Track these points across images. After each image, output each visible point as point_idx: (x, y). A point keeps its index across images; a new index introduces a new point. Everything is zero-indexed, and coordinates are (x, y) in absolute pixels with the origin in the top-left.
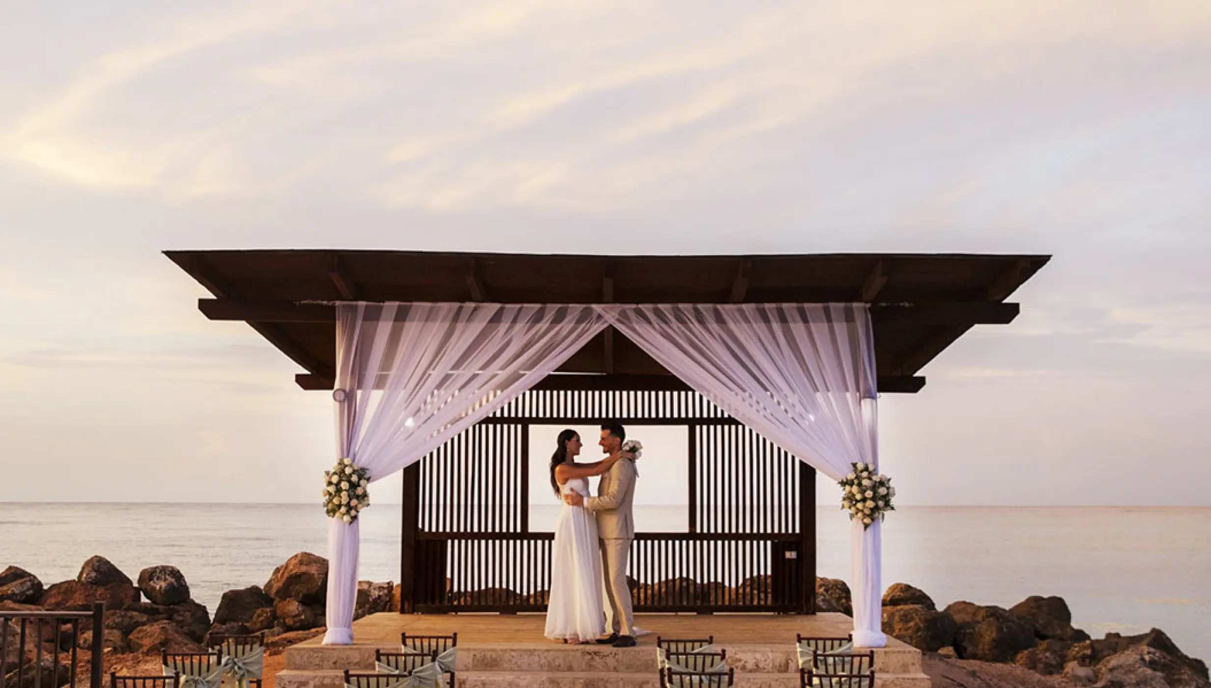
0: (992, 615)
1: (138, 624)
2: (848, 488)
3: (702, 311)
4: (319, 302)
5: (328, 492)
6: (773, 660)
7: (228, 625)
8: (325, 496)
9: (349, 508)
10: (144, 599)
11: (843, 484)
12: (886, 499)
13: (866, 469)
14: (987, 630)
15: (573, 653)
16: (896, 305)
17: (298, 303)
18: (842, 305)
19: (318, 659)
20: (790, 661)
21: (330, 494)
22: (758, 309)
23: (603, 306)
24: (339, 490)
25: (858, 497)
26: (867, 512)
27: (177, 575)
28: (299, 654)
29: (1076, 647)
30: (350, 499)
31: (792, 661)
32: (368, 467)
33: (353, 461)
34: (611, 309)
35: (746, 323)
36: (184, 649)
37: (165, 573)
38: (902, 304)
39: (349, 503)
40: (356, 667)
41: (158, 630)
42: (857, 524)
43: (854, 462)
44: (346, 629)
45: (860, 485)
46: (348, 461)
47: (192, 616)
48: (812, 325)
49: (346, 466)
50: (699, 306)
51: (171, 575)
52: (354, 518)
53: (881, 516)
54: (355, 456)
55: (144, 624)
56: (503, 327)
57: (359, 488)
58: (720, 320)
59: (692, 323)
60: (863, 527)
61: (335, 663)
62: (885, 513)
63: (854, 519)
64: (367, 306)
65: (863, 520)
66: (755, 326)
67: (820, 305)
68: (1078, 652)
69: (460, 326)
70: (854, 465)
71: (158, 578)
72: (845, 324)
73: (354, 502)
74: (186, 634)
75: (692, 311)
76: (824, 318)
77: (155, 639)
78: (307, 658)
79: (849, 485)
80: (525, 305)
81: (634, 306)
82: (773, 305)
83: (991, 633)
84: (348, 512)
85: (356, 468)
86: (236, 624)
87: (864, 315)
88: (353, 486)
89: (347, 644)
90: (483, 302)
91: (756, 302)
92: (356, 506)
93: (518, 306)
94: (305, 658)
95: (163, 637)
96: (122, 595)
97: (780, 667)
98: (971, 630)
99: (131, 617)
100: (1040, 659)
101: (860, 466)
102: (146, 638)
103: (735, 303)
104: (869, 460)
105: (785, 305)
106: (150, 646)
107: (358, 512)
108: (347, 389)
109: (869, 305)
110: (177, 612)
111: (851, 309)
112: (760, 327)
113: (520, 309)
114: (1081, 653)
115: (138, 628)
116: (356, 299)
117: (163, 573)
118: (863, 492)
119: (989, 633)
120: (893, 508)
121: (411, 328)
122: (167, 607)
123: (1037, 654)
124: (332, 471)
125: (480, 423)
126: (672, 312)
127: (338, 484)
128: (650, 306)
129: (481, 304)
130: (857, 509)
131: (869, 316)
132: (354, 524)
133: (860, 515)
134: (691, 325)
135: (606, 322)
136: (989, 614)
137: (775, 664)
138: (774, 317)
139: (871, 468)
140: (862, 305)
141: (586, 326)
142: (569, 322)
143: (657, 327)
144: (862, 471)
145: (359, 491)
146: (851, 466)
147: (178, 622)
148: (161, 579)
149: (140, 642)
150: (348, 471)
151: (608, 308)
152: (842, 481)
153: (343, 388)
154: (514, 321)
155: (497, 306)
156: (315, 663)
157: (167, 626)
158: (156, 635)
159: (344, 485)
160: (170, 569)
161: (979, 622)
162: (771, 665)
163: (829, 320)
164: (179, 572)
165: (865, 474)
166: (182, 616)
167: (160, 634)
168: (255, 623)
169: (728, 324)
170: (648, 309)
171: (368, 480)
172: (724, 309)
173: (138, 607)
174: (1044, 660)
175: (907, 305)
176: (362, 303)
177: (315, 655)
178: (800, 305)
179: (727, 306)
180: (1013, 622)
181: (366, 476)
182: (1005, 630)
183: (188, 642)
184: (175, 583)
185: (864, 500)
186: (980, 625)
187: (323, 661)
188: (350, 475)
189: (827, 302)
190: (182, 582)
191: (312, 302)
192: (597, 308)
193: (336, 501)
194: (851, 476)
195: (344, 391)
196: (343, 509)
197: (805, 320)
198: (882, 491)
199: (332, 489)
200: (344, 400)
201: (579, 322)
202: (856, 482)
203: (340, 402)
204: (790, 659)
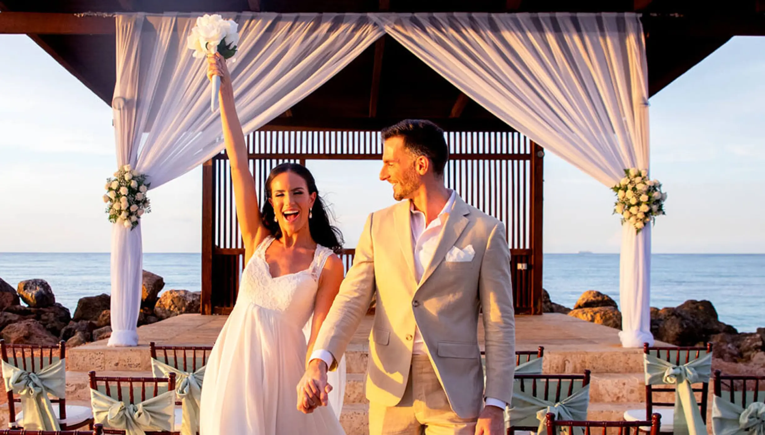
0: (673, 314)
1: (10, 322)
2: (621, 193)
3: (477, 19)
4: (101, 14)
5: (109, 197)
6: (550, 361)
7: (79, 323)
8: (106, 202)
9: (130, 214)
10: (22, 303)
11: (616, 189)
12: (658, 202)
13: (639, 174)
14: (671, 326)
15: (352, 355)
16: (667, 15)
17: (78, 16)
18: (614, 15)
19: (100, 361)
20: (567, 362)
21: (111, 200)
22: (532, 18)
23: (378, 14)
24: (118, 196)
25: (633, 201)
26: (640, 216)
27: (45, 285)
28: (81, 356)
29: (748, 339)
30: (130, 205)
31: (569, 362)
32: (149, 174)
33: (134, 168)
34: (388, 18)
35: (520, 32)
36: (43, 341)
37: (36, 284)
38: (672, 15)
39: (128, 208)
40: (137, 369)
41: (23, 327)
42: (629, 229)
43: (627, 168)
44: (130, 331)
45: (634, 189)
46: (128, 167)
47: (55, 316)
48: (585, 34)
49: (125, 173)
50: (474, 15)
51: (41, 286)
52: (136, 224)
53: (652, 221)
54: (136, 161)
55: (15, 322)
56: (280, 35)
57: (138, 194)
58: (494, 28)
59: (467, 30)
60: (635, 230)
61: (117, 364)
62: (655, 217)
63: (626, 224)
64: (145, 16)
65: (635, 224)
66: (530, 35)
67: (593, 15)
68: (751, 344)
70: (627, 172)
71: (30, 288)
72: (617, 33)
73: (134, 208)
74: (48, 330)
75: (468, 20)
76: (597, 28)
77: (20, 333)
78: (90, 359)
79: (622, 190)
80: (301, 14)
81: (410, 15)
82: (547, 15)
83: (675, 328)
84: (129, 217)
85: (136, 175)
86: (86, 322)
87: (636, 24)
88: (132, 192)
89: (130, 346)
91: (530, 11)
92: (136, 211)
93: (295, 15)
94: (87, 359)
95: (27, 332)
96: (4, 300)
97: (557, 367)
98: (656, 327)
99: (6, 317)
100: (725, 350)
101: (633, 172)
102: (14, 332)
103: (509, 12)
104: (641, 166)
105: (558, 15)
106: (16, 338)
107: (139, 217)
108: (127, 96)
109: (640, 15)
110: (44, 312)
111: (623, 18)
112: (533, 37)
113: (298, 17)
114: (754, 345)
115: (9, 325)
116: (136, 10)
117: (35, 284)
118: (638, 196)
119: (672, 328)
120: (664, 213)
122: (36, 309)
123: (721, 346)
124: (114, 178)
125: (260, 130)
126: (447, 21)
127: (117, 190)
128: (426, 15)
129: (259, 14)
130: (631, 213)
131: (641, 25)
132: (136, 229)
133: (632, 219)
134: (466, 33)
135: (381, 30)
136: (670, 314)
137: (552, 365)
138: (548, 26)
139: (643, 174)
140: (633, 15)
141: (362, 33)
142: (345, 31)
143: (431, 33)
144: (635, 177)
145: (139, 197)
146: (623, 173)
147: (44, 320)
148: (33, 289)
149: (9, 336)
150: (127, 177)
151: (385, 17)
152: (616, 187)
153: (123, 96)
154: (291, 30)
155: (274, 15)
156: (98, 366)
157: (32, 324)
158: (21, 331)
159: (124, 191)
160: (40, 281)
161: (661, 320)
162: (548, 367)
164: (46, 283)
165: (638, 179)
166: (47, 315)
167: (24, 329)
168: (101, 322)
169: (502, 33)
170: (422, 17)
171: (148, 186)
172: (499, 19)
173: (14, 309)
174: (727, 350)
175: (677, 15)
176: (141, 14)
177: (97, 357)
178: (573, 14)
179: (502, 15)
181: (147, 182)
182: (685, 326)
183: (47, 335)
184: (43, 292)
185: (639, 204)
186: (662, 322)
187: (105, 362)
188: (130, 181)
189: (600, 11)
190: (49, 290)
191: (92, 14)
192: (372, 16)
193: (116, 207)
194: (624, 181)
195: (124, 99)
196: (124, 215)
198: (656, 195)
199: (112, 195)
200: (124, 108)
201: (355, 30)
202: (630, 186)
203: (120, 109)
204: (567, 360)
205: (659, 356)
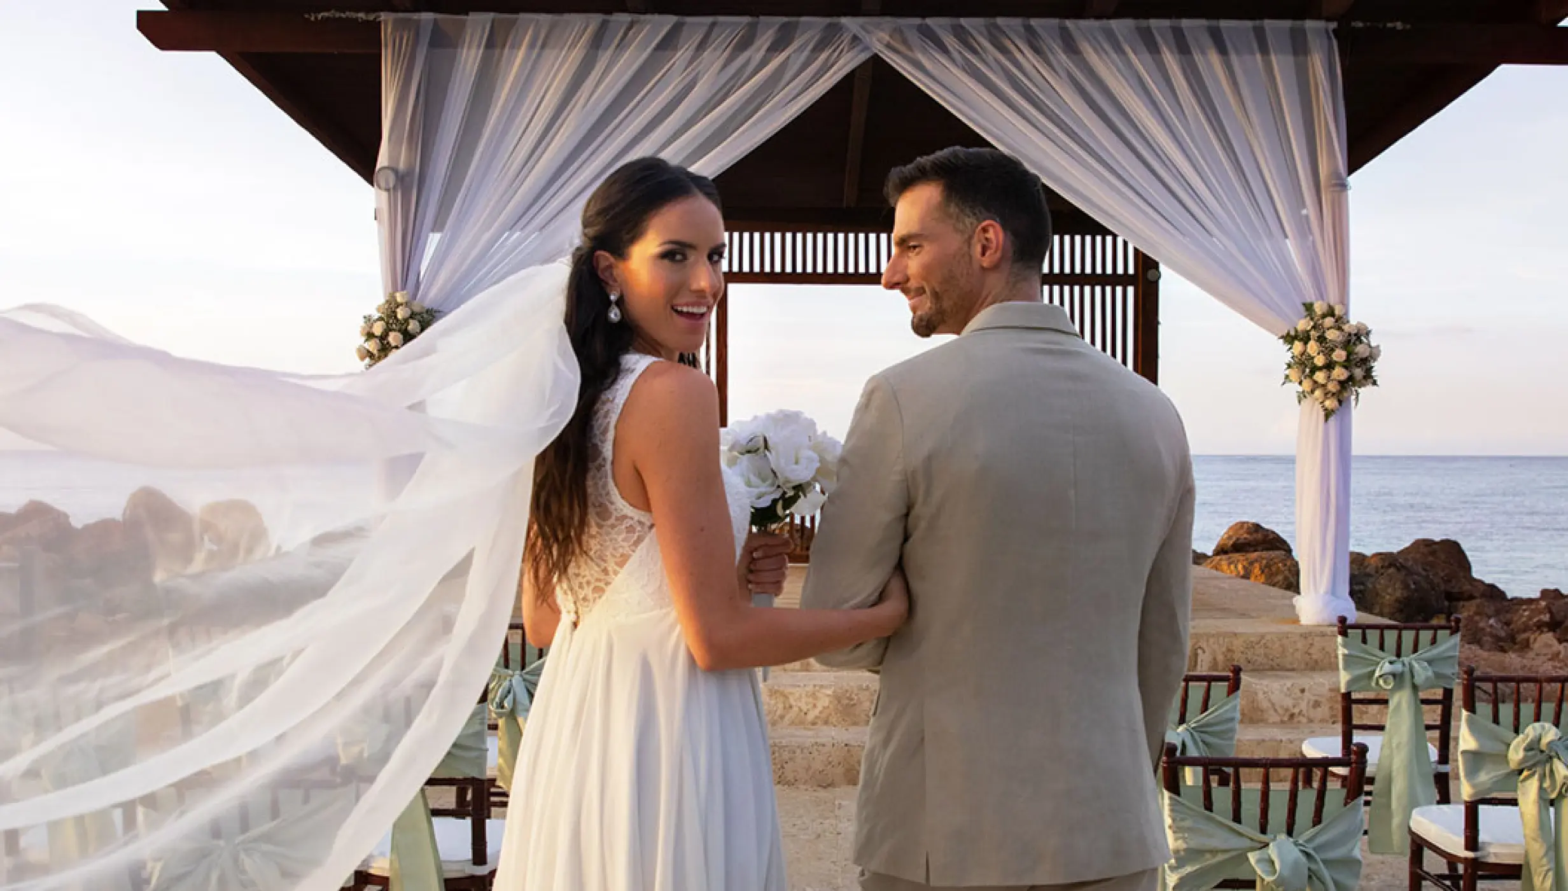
2: (1298, 346)
3: (1039, 30)
4: (353, 15)
5: (369, 351)
8: (362, 359)
11: (1289, 339)
12: (1366, 363)
13: (1331, 312)
14: (1387, 587)
16: (1381, 26)
17: (312, 18)
18: (1287, 24)
21: (371, 355)
22: (1138, 29)
23: (861, 20)
24: (384, 348)
25: (1320, 361)
26: (1332, 387)
29: (1525, 610)
31: (1204, 651)
32: (440, 309)
33: (414, 296)
34: (878, 26)
35: (1116, 52)
38: (1389, 25)
42: (1313, 409)
43: (1308, 301)
45: (1321, 339)
46: (403, 296)
48: (1234, 58)
49: (398, 305)
50: (1034, 22)
53: (1353, 398)
54: (418, 286)
56: (682, 55)
58: (1071, 48)
59: (1022, 52)
60: (1322, 414)
62: (1360, 390)
63: (1306, 403)
64: (435, 20)
65: (1322, 402)
66: (1134, 60)
67: (1249, 24)
68: (1529, 618)
69: (604, 58)
70: (1309, 307)
72: (1290, 57)
75: (1022, 30)
76: (1255, 46)
79: (1301, 340)
80: (721, 19)
81: (917, 21)
82: (1166, 23)
83: (1395, 590)
85: (417, 309)
87: (1325, 41)
90: (645, 13)
91: (1135, 16)
93: (709, 20)
98: (1362, 587)
100: (1483, 629)
101: (1319, 308)
103: (1098, 17)
104: (1333, 298)
105: (1185, 23)
108: (402, 166)
109: (1333, 25)
111: (1303, 32)
112: (1140, 62)
113: (714, 24)
114: (1535, 620)
116: (417, 10)
118: (1328, 351)
119: (1390, 590)
120: (1375, 383)
121: (516, 61)
123: (1477, 622)
124: (376, 315)
126: (985, 32)
127: (383, 337)
128: (947, 21)
129: (642, 17)
130: (1315, 382)
131: (1335, 43)
133: (1318, 393)
134: (1018, 56)
135: (866, 48)
138: (1167, 44)
139: (1338, 311)
140: (1320, 24)
141: (831, 55)
142: (801, 49)
143: (956, 55)
144: (1324, 316)
146: (1302, 309)
150: (401, 313)
151: (872, 24)
152: (1288, 334)
153: (393, 165)
154: (701, 46)
155: (671, 20)
159: (394, 339)
161: (1369, 575)
163: (1264, 50)
165: (1329, 321)
169: (1085, 55)
170: (940, 26)
172: (1079, 29)
174: (1488, 630)
175: (1399, 25)
176: (427, 17)
178: (1213, 23)
179: (1084, 23)
180: (1419, 574)
182: (1412, 587)
185: (1329, 366)
186: (1372, 580)
188: (406, 321)
189: (1262, 18)
191: (337, 15)
192: (850, 23)
194: (1303, 324)
195: (395, 171)
197: (1223, 51)
198: (1360, 349)
199: (373, 346)
200: (395, 188)
201: (818, 49)
202: (1314, 334)
203: (388, 190)
204: (1200, 648)
205: (1364, 641)
